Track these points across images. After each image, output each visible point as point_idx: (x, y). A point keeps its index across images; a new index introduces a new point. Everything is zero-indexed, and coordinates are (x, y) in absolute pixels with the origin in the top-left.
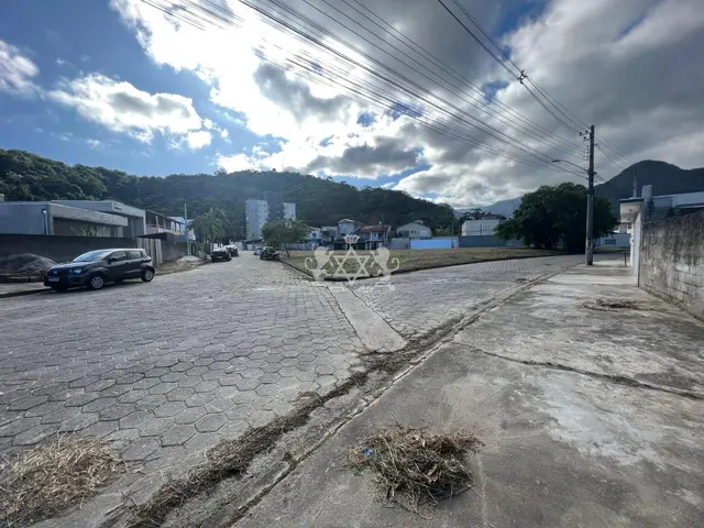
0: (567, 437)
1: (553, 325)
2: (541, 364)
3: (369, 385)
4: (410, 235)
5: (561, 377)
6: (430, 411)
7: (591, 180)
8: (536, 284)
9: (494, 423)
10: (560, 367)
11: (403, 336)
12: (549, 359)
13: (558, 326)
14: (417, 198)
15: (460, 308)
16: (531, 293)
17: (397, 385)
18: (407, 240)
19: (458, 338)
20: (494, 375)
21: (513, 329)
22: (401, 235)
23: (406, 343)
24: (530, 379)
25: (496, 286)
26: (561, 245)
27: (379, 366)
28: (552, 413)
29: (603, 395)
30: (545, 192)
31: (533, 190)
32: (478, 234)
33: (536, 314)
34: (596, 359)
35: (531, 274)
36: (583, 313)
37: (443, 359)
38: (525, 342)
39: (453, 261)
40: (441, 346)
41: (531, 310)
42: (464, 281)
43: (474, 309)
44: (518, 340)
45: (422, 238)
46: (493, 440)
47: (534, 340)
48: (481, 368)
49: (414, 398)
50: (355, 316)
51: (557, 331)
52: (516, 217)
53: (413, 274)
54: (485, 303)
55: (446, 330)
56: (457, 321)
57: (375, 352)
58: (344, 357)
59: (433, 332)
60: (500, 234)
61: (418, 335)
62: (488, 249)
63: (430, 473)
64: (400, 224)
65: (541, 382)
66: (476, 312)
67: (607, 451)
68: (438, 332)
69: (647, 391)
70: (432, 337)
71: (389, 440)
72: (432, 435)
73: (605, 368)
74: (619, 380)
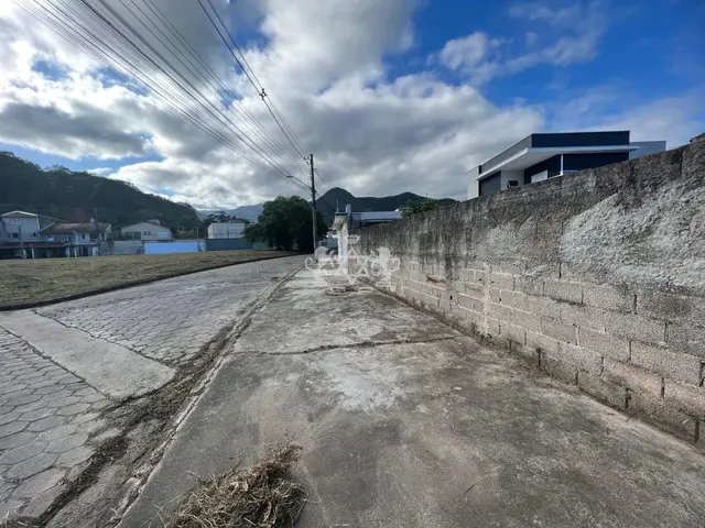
0: (354, 404)
1: (312, 314)
2: (317, 349)
3: (132, 451)
4: (143, 237)
5: (332, 355)
6: (236, 441)
7: (314, 197)
8: (287, 280)
9: (301, 422)
10: (330, 347)
11: (168, 363)
12: (321, 343)
13: (316, 314)
14: (147, 192)
15: (228, 315)
16: (287, 289)
17: (182, 430)
18: (138, 243)
19: (238, 346)
20: (285, 374)
21: (284, 324)
22: (128, 237)
23: (174, 371)
24: (313, 366)
25: (255, 286)
26: (295, 246)
27: (143, 416)
28: (338, 388)
29: (360, 359)
30: (280, 202)
31: (273, 199)
32: (225, 237)
33: (296, 307)
34: (347, 333)
35: (281, 272)
36: (326, 300)
37: (229, 374)
38: (298, 334)
39: (206, 265)
40: (222, 361)
41: (293, 303)
42: (223, 285)
43: (243, 312)
44: (292, 334)
45: (160, 241)
46: (307, 438)
47: (304, 330)
48: (271, 371)
49: (212, 437)
50: (75, 357)
51: (316, 317)
52: (260, 221)
53: (158, 284)
54: (251, 305)
55: (222, 341)
56: (229, 329)
57: (130, 399)
58: (71, 428)
59: (206, 348)
60: (247, 237)
61: (188, 357)
62: (237, 252)
63: (266, 517)
64: (127, 223)
65: (323, 365)
66: (245, 316)
67: (379, 401)
68: (212, 346)
69: (380, 347)
70: (207, 355)
71: (197, 512)
72: (249, 470)
73: (354, 339)
74: (365, 344)
